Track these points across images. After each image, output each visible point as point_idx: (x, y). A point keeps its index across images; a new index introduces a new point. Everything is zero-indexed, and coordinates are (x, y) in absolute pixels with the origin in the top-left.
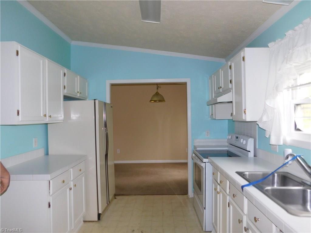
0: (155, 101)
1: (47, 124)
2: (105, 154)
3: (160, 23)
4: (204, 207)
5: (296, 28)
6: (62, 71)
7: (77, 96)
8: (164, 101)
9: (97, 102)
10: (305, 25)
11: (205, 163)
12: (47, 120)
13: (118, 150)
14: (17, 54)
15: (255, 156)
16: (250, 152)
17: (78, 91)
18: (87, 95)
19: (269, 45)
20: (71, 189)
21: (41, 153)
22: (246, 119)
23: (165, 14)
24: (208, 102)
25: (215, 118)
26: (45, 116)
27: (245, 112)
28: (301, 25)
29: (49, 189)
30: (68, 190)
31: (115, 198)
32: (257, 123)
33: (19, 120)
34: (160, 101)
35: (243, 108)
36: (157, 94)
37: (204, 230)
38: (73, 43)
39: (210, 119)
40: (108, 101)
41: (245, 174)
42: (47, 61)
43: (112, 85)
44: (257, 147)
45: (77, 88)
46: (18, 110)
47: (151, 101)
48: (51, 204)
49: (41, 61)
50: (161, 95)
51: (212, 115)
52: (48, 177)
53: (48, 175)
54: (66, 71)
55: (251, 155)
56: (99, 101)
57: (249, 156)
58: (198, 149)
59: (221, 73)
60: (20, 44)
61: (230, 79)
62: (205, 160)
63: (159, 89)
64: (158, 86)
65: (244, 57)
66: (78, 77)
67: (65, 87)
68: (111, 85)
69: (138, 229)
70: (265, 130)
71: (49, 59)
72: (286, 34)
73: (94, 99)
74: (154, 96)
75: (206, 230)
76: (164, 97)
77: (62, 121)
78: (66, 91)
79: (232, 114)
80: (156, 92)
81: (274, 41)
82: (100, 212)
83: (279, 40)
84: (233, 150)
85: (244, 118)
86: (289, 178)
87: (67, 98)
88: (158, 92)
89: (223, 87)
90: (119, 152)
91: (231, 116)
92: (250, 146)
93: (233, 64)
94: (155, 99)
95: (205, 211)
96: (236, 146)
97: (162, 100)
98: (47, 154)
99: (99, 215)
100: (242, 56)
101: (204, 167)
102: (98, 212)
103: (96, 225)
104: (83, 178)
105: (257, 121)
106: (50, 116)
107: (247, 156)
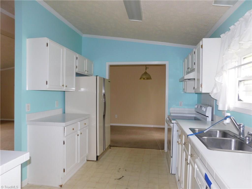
0: (144, 79)
1: (65, 91)
2: (103, 115)
3: (141, 21)
4: (171, 156)
5: (236, 24)
6: (75, 56)
7: (85, 73)
8: (151, 78)
9: (98, 77)
10: (240, 22)
11: (173, 123)
12: (64, 89)
13: (116, 115)
14: (47, 46)
15: (212, 120)
16: (208, 117)
17: (86, 70)
18: (92, 73)
19: (221, 36)
20: (78, 135)
21: (60, 112)
22: (202, 91)
23: (145, 14)
24: (180, 79)
25: (186, 92)
26: (63, 86)
27: (201, 86)
28: (238, 22)
29: (64, 133)
30: (76, 135)
31: (110, 148)
32: (210, 94)
33: (47, 87)
34: (148, 79)
35: (201, 83)
36: (146, 73)
37: (171, 173)
38: (84, 36)
39: (183, 92)
40: (107, 77)
41: (195, 130)
42: (65, 49)
43: (111, 66)
44: (214, 114)
45: (86, 68)
46: (47, 81)
47: (141, 78)
48: (65, 142)
49: (62, 49)
50: (148, 74)
51: (184, 89)
52: (64, 124)
53: (63, 123)
54: (78, 56)
55: (209, 119)
56: (99, 77)
57: (207, 120)
58: (172, 115)
59: (190, 57)
60: (49, 39)
61: (194, 62)
62: (173, 121)
63: (147, 69)
64: (147, 67)
65: (202, 45)
66: (87, 60)
67: (77, 67)
68: (109, 66)
69: (123, 168)
70: (217, 100)
71: (66, 48)
72: (230, 28)
73: (96, 75)
74: (143, 75)
75: (172, 173)
76: (151, 76)
77: (74, 91)
78: (77, 70)
79: (194, 88)
80: (145, 71)
81: (224, 33)
82: (98, 155)
83: (227, 32)
84: (199, 116)
85: (201, 91)
86: (228, 134)
87: (78, 75)
88: (146, 71)
89: (190, 68)
90: (117, 117)
91: (194, 89)
92: (209, 113)
93: (196, 50)
94: (144, 77)
95: (172, 158)
96: (202, 114)
97: (149, 78)
98: (64, 113)
99: (97, 157)
100: (201, 44)
101: (172, 126)
102: (97, 155)
103: (95, 163)
104: (87, 130)
105: (209, 93)
106: (67, 86)
107: (206, 120)
